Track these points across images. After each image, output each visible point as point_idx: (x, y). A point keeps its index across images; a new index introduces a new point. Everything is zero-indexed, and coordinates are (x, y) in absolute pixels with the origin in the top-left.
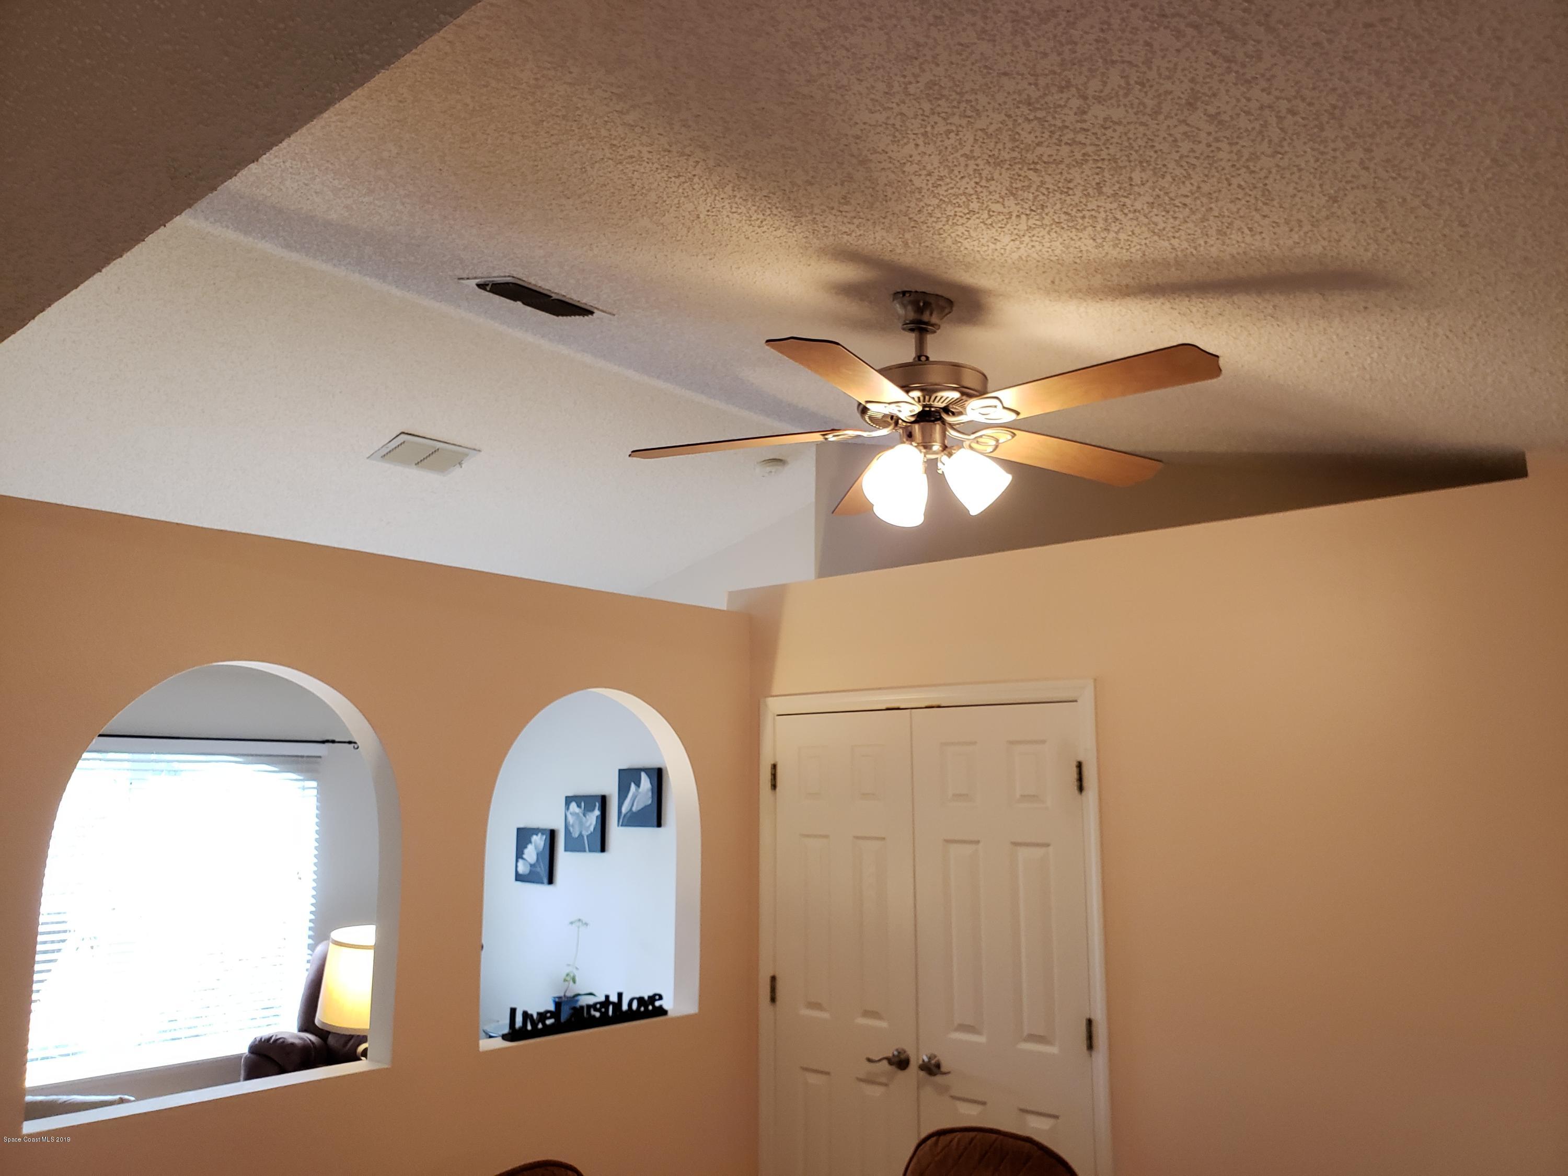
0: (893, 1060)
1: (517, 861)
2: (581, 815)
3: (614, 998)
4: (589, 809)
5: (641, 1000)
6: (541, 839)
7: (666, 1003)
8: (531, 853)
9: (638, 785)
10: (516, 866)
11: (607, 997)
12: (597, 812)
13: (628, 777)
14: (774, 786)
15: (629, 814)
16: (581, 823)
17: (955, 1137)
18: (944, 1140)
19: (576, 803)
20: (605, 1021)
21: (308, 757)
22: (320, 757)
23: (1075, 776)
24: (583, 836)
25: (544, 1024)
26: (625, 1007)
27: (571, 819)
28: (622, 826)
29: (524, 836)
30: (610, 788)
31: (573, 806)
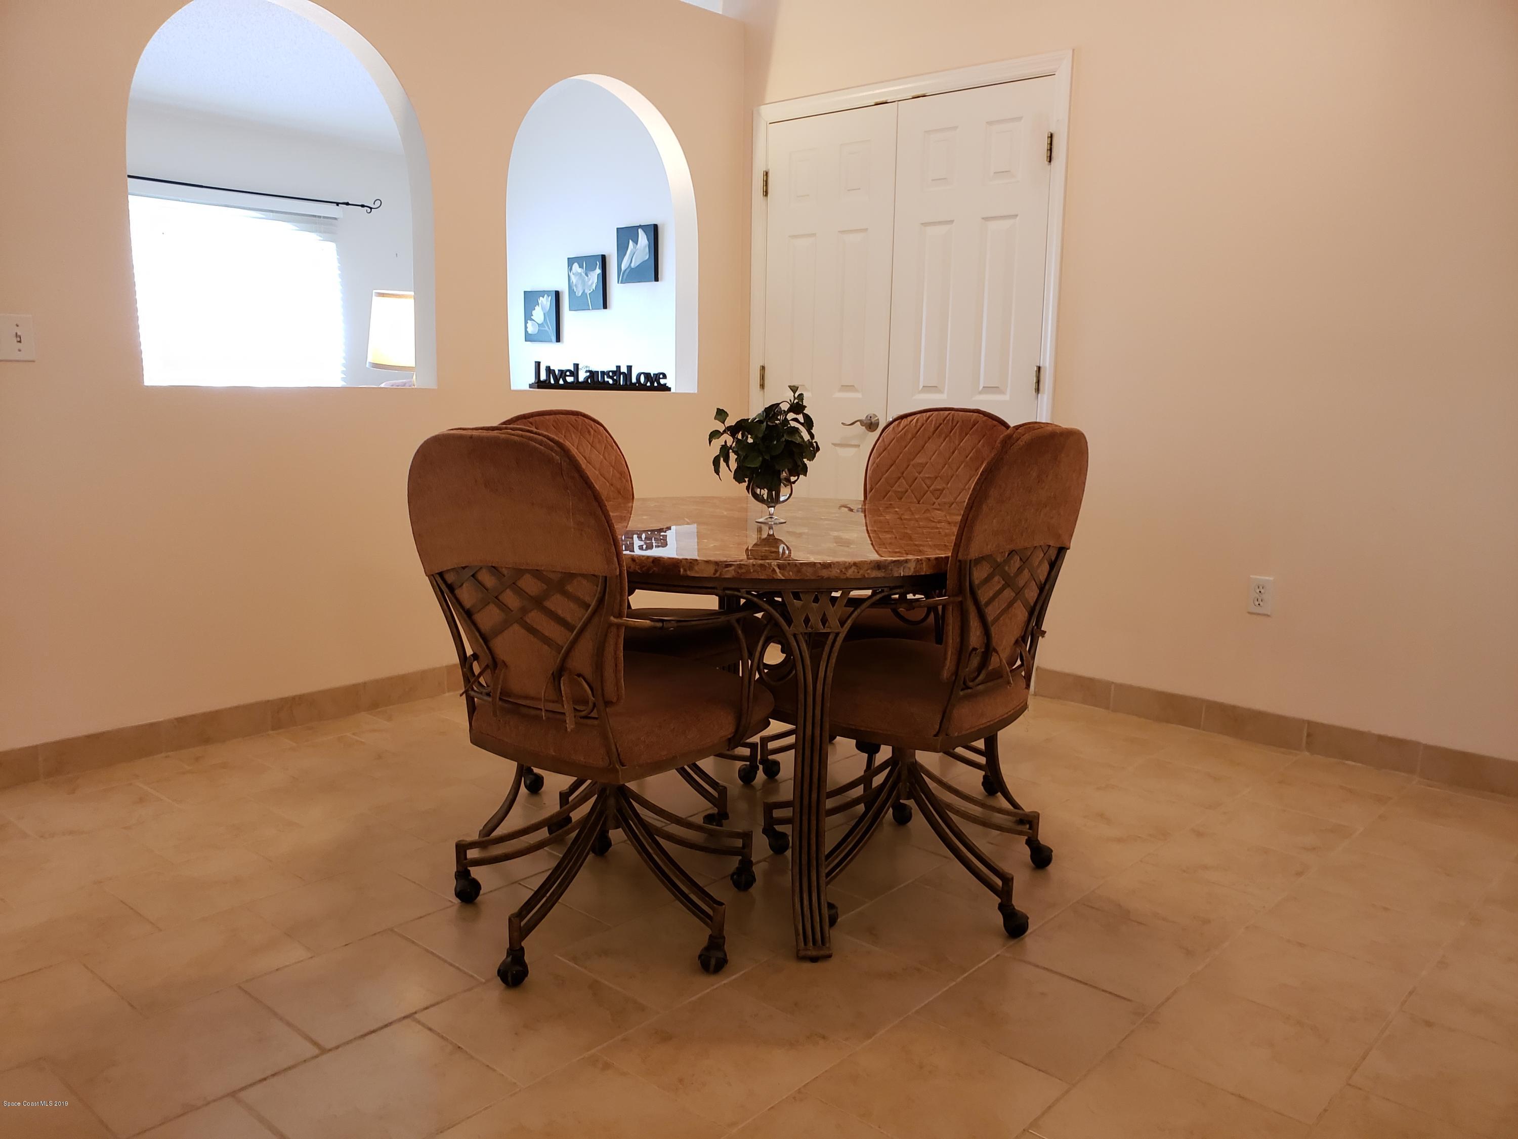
0: (865, 422)
1: (526, 323)
2: (584, 274)
3: (624, 369)
4: (590, 269)
5: (647, 375)
6: (547, 299)
7: (669, 382)
8: (538, 314)
9: (636, 242)
10: (526, 327)
11: (619, 367)
12: (598, 271)
13: (626, 235)
14: (766, 193)
15: (627, 271)
16: (584, 282)
17: (915, 418)
18: (904, 422)
19: (578, 264)
20: (616, 387)
21: (324, 217)
22: (335, 219)
23: (1046, 146)
24: (586, 294)
25: (565, 380)
26: (634, 380)
27: (574, 279)
28: (621, 283)
29: (531, 298)
30: (609, 247)
31: (576, 266)
